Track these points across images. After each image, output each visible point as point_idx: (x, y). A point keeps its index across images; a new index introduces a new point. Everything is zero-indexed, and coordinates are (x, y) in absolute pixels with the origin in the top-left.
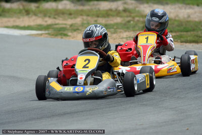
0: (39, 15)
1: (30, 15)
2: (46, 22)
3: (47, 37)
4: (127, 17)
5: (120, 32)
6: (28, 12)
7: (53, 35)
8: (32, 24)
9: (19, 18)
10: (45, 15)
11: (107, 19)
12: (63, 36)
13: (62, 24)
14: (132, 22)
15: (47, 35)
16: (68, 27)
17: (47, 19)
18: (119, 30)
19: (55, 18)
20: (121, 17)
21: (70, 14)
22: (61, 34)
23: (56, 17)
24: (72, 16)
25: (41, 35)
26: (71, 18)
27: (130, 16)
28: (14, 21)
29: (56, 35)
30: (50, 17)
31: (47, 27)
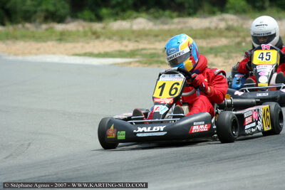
0: (115, 38)
1: (102, 39)
2: (126, 46)
3: (138, 66)
4: (235, 37)
5: (236, 57)
6: (96, 35)
7: (146, 63)
8: (108, 50)
9: (88, 43)
10: (122, 39)
11: (208, 41)
12: (160, 65)
13: (150, 49)
14: (244, 44)
15: (137, 64)
16: (161, 52)
17: (126, 43)
18: (234, 55)
19: (137, 41)
20: (226, 37)
21: (156, 36)
22: (157, 62)
23: (138, 39)
24: (160, 38)
25: (130, 63)
26: (160, 41)
27: (239, 36)
28: (82, 47)
29: (150, 64)
30: (129, 40)
31: (132, 54)
